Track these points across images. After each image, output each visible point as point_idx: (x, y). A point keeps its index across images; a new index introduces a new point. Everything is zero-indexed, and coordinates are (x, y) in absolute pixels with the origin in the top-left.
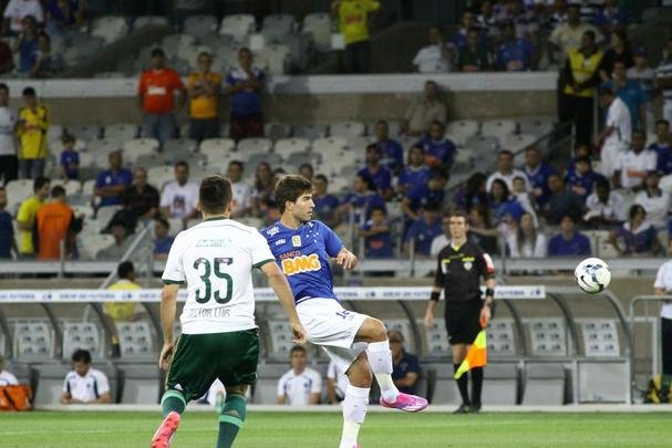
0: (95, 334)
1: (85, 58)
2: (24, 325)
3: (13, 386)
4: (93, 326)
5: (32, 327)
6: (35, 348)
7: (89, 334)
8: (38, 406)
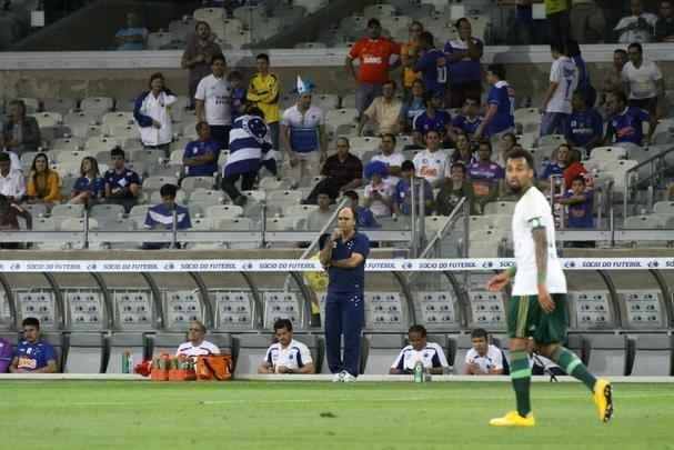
0: (295, 304)
1: (286, 27)
2: (224, 294)
3: (213, 355)
4: (293, 296)
5: (232, 296)
6: (236, 318)
7: (290, 304)
8: (238, 375)
